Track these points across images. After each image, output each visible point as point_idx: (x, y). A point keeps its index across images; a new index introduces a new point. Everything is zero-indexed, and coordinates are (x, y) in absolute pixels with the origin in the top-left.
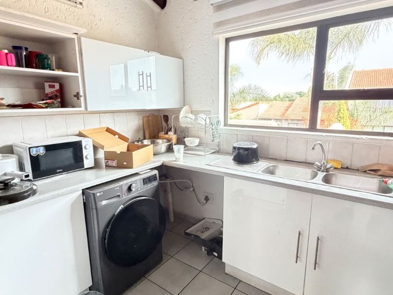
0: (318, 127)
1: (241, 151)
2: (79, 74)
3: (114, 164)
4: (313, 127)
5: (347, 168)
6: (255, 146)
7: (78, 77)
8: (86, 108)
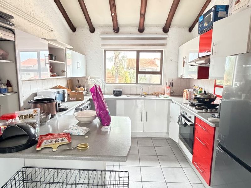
0: (139, 83)
1: (117, 92)
2: (65, 63)
3: (75, 99)
4: (137, 83)
5: (148, 94)
6: (121, 90)
7: (64, 64)
8: (66, 76)
